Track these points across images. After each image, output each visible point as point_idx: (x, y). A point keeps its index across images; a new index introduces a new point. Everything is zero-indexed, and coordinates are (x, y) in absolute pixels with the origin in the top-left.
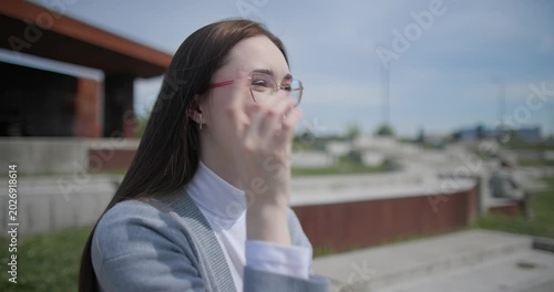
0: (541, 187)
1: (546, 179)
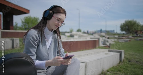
0: (114, 43)
1: (114, 41)
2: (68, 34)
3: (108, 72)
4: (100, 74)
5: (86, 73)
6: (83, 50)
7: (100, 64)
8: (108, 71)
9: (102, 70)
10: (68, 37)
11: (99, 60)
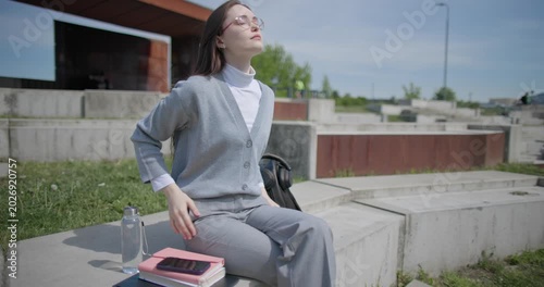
2: (395, 110)
3: (513, 267)
4: (473, 268)
5: (406, 251)
6: (417, 172)
7: (476, 227)
8: (512, 262)
9: (483, 253)
10: (392, 119)
11: (471, 212)
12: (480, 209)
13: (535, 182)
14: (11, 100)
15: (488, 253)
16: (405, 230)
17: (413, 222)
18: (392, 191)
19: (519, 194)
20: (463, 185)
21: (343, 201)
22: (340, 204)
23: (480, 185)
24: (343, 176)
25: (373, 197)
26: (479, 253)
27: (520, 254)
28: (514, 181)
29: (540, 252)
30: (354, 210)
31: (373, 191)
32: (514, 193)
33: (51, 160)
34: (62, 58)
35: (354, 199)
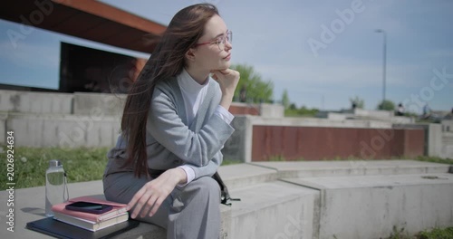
11: (382, 190)
12: (390, 187)
13: (447, 170)
14: (15, 100)
15: (399, 228)
16: (320, 203)
17: (328, 197)
18: (314, 173)
19: (429, 178)
20: (380, 169)
21: (269, 179)
22: (266, 181)
23: (396, 171)
24: (275, 160)
25: (297, 177)
26: (391, 228)
27: (429, 231)
28: (427, 168)
29: (449, 229)
30: (277, 186)
31: (297, 172)
32: (425, 178)
33: (39, 146)
34: (65, 71)
35: (280, 177)
